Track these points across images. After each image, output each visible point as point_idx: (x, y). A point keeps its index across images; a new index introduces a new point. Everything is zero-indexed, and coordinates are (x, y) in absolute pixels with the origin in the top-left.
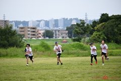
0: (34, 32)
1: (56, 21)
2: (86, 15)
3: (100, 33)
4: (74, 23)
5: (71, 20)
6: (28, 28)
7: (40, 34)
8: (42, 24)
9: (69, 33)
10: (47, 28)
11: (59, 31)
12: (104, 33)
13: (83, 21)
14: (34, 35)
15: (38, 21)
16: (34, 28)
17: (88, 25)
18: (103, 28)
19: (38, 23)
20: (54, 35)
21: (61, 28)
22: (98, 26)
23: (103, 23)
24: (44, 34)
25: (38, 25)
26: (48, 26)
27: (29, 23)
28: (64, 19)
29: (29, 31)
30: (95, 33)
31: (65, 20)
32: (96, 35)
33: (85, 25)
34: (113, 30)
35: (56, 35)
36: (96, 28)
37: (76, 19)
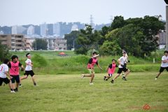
0: (20, 41)
1: (50, 26)
2: (91, 18)
3: (112, 43)
4: (75, 28)
5: (71, 25)
6: (13, 36)
7: (28, 44)
8: (30, 30)
9: (68, 43)
10: (38, 37)
11: (54, 40)
12: (118, 42)
13: (90, 26)
14: (20, 45)
15: (24, 26)
16: (20, 37)
17: (96, 31)
18: (117, 37)
19: (25, 29)
20: (48, 46)
21: (56, 36)
22: (110, 33)
23: (117, 29)
24: (34, 44)
25: (25, 32)
26: (39, 34)
27: (13, 30)
28: (60, 23)
29: (13, 40)
30: (105, 43)
31: (62, 25)
32: (108, 45)
33: (93, 32)
34: (130, 38)
35: (50, 45)
36: (107, 36)
37: (78, 24)
